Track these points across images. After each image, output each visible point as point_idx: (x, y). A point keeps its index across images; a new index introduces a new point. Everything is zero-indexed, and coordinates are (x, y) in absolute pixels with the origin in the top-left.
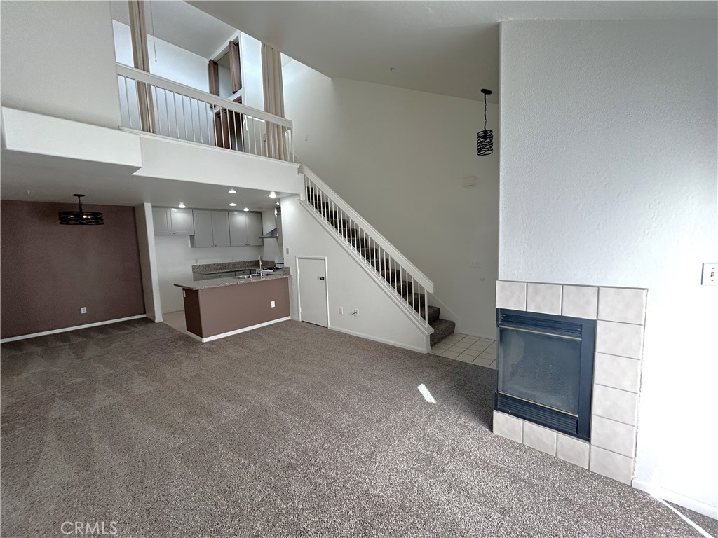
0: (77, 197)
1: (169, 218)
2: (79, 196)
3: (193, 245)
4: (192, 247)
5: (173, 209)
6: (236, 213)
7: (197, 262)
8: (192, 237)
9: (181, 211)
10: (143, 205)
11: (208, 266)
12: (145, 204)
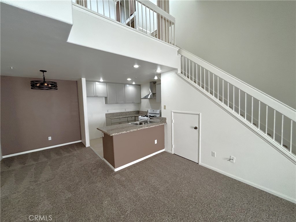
0: (42, 72)
1: (95, 87)
2: (43, 71)
3: (106, 103)
4: (105, 104)
5: (97, 83)
6: (128, 85)
7: (108, 111)
8: (106, 98)
9: (100, 83)
10: (81, 79)
11: (113, 114)
12: (82, 79)
